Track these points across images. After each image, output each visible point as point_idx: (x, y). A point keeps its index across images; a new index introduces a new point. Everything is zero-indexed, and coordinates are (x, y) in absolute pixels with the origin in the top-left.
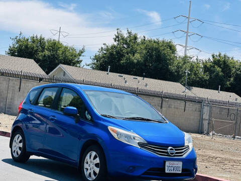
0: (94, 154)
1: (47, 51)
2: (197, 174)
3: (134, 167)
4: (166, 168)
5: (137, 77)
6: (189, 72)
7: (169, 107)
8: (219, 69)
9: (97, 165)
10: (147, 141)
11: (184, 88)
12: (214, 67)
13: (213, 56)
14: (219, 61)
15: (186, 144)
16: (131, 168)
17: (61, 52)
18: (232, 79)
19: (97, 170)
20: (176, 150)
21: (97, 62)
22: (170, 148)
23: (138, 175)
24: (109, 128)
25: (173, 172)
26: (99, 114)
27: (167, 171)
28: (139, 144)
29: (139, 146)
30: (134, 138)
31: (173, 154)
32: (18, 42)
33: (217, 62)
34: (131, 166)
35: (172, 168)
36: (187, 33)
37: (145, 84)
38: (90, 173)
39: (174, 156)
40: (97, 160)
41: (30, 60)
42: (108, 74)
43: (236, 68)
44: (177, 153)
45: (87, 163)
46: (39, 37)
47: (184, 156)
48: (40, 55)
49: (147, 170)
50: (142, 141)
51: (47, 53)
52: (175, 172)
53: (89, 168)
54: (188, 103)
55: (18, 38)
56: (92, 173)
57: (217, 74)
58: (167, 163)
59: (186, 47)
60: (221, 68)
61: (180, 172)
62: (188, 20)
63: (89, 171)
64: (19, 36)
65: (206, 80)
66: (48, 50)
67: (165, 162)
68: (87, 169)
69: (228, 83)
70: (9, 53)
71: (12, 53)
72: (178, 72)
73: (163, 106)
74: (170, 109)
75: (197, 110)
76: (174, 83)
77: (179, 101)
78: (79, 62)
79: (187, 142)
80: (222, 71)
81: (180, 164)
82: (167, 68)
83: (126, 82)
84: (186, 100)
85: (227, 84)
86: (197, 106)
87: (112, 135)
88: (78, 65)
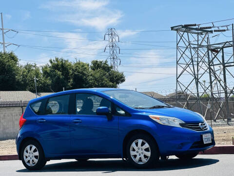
3: (182, 144)
4: (204, 140)
6: (37, 79)
8: (59, 73)
10: (185, 121)
11: (35, 94)
12: (54, 71)
13: (51, 62)
14: (57, 65)
18: (71, 80)
19: (148, 154)
22: (200, 124)
24: (151, 116)
27: (205, 143)
28: (180, 124)
30: (174, 121)
33: (55, 67)
35: (207, 140)
36: (3, 44)
43: (73, 69)
44: (205, 127)
47: (208, 129)
49: (193, 145)
52: (208, 143)
56: (143, 157)
57: (59, 78)
60: (60, 71)
61: (211, 142)
62: (3, 32)
65: (48, 85)
67: (202, 136)
69: (69, 84)
72: (24, 81)
80: (62, 74)
81: (210, 136)
82: (14, 79)
85: (68, 86)
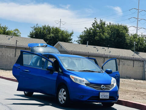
0: (63, 90)
1: (51, 34)
2: (119, 99)
4: (100, 96)
5: (105, 48)
6: (136, 43)
7: (124, 65)
9: (65, 96)
10: (90, 82)
11: (134, 53)
15: (112, 84)
16: (82, 97)
17: (60, 34)
19: (65, 98)
20: (106, 87)
21: (81, 39)
22: (102, 85)
23: (85, 100)
24: (71, 76)
25: (104, 98)
26: (66, 69)
27: (101, 98)
28: (86, 84)
29: (86, 85)
30: (83, 81)
31: (104, 88)
32: (35, 29)
34: (81, 96)
35: (104, 96)
36: (138, 19)
37: (109, 52)
38: (62, 100)
39: (105, 90)
40: (65, 93)
41: (41, 40)
42: (87, 46)
44: (106, 88)
45: (60, 95)
46: (47, 26)
47: (111, 90)
48: (48, 37)
50: (87, 82)
51: (52, 35)
52: (105, 98)
53: (61, 97)
54: (135, 62)
55: (35, 27)
56: (63, 100)
58: (101, 94)
59: (137, 27)
61: (108, 98)
62: (138, 11)
63: (61, 99)
64: (36, 25)
66: (53, 33)
67: (99, 93)
68: (60, 98)
70: (30, 36)
71: (32, 36)
73: (120, 64)
74: (124, 66)
75: (141, 66)
76: (127, 50)
77: (130, 61)
78: (71, 40)
79: (113, 82)
81: (108, 94)
83: (98, 50)
84: (134, 60)
86: (141, 64)
87: (72, 80)
88: (70, 42)
